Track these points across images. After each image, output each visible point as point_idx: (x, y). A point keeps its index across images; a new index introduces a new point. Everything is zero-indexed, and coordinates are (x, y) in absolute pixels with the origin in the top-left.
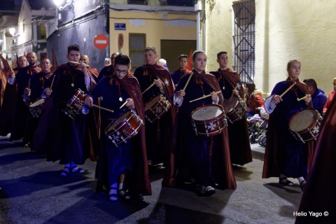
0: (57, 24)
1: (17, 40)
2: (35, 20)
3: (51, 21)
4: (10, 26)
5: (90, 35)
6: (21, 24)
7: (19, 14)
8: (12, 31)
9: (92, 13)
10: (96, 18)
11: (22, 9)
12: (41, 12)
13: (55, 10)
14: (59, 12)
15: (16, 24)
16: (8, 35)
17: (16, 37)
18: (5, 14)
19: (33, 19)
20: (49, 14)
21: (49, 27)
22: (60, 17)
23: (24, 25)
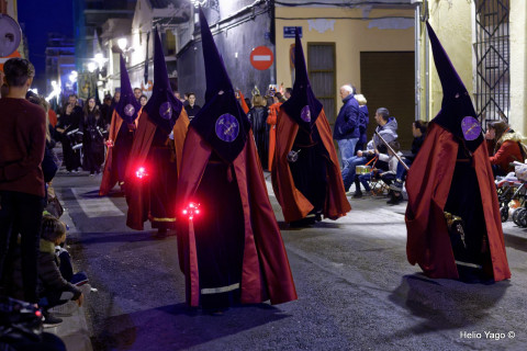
0: (192, 30)
1: (130, 58)
2: (158, 25)
3: (183, 26)
4: (120, 36)
5: (244, 48)
6: (136, 31)
7: (133, 15)
8: (122, 43)
9: (248, 10)
10: (253, 19)
11: (137, 8)
12: (168, 12)
13: (189, 7)
14: (196, 11)
15: (128, 32)
16: (116, 50)
17: (129, 53)
18: (111, 16)
19: (155, 23)
20: (180, 15)
21: (180, 36)
22: (197, 19)
23: (140, 33)
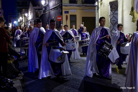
0: (43, 12)
2: (35, 11)
3: (41, 11)
4: (26, 13)
5: (55, 16)
6: (29, 12)
7: (29, 8)
8: (26, 15)
9: (56, 7)
10: (57, 9)
11: (30, 6)
12: (37, 7)
13: (42, 6)
14: (44, 7)
16: (25, 16)
17: (28, 17)
18: (24, 8)
20: (40, 8)
21: (40, 13)
22: (44, 9)
23: (31, 12)
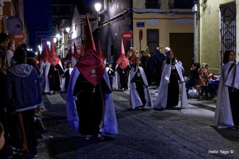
0: (98, 24)
1: (71, 36)
2: (83, 22)
3: (94, 22)
4: (67, 27)
5: (120, 31)
6: (74, 25)
7: (72, 18)
8: (68, 30)
9: (121, 15)
10: (123, 19)
11: (74, 14)
13: (96, 14)
14: (99, 16)
15: (70, 25)
16: (65, 33)
17: (71, 33)
18: (64, 18)
19: (81, 21)
20: (92, 17)
21: (92, 27)
22: (99, 20)
23: (75, 25)
